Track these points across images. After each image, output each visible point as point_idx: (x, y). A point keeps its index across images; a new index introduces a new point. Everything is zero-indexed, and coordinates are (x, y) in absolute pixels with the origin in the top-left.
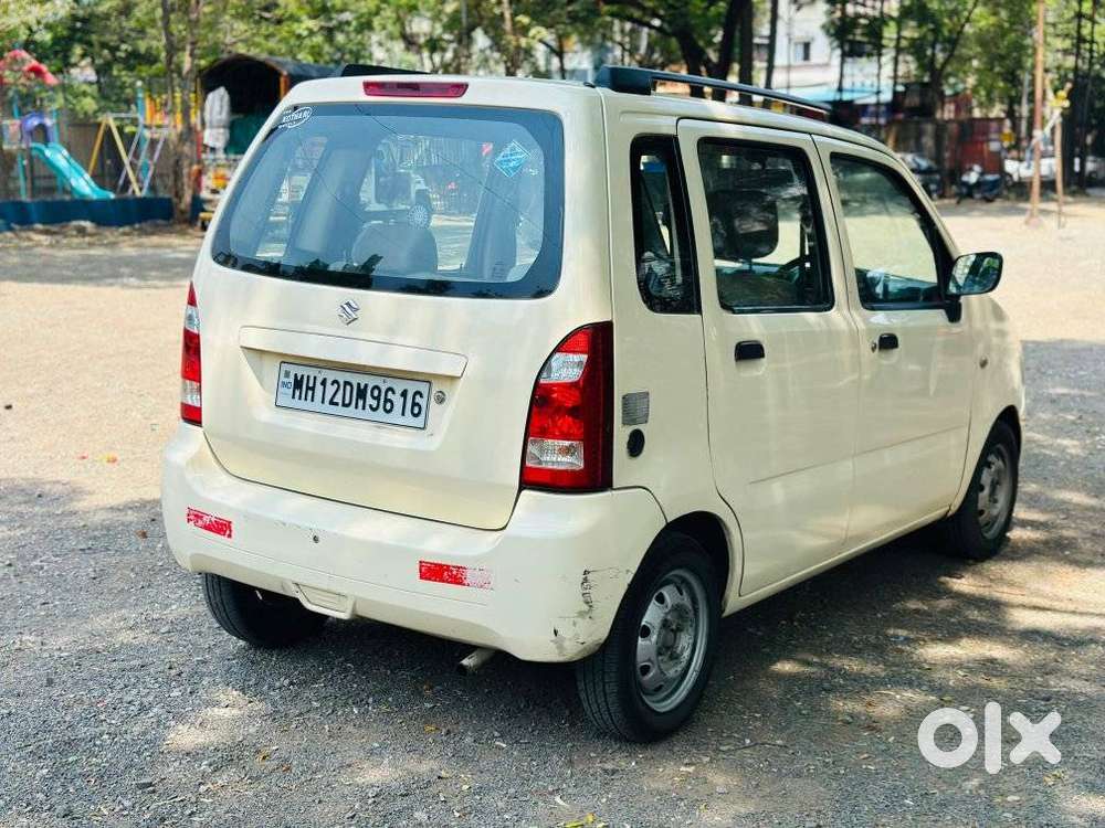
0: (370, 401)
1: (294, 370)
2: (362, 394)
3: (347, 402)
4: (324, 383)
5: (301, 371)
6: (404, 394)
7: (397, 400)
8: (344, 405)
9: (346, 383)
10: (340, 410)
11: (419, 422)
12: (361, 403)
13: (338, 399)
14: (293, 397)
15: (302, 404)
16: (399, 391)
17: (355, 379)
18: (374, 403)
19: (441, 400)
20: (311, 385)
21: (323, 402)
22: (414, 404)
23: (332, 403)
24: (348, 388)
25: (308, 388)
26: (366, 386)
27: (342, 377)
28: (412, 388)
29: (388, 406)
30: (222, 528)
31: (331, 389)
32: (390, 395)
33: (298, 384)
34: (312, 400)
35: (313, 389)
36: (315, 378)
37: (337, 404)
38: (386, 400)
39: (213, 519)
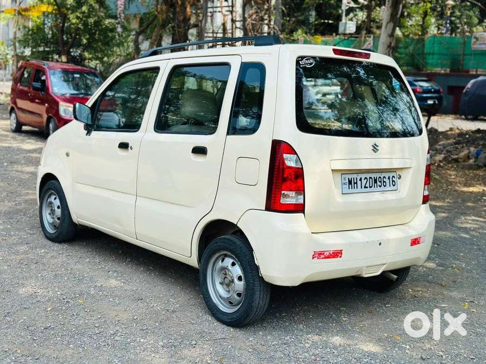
0: (378, 183)
1: (347, 177)
2: (376, 181)
3: (371, 186)
4: (361, 180)
5: (350, 176)
6: (389, 178)
7: (386, 180)
9: (370, 178)
10: (369, 189)
11: (394, 188)
12: (376, 185)
13: (368, 185)
14: (349, 188)
15: (353, 191)
16: (387, 177)
17: (373, 176)
18: (380, 184)
19: (400, 178)
20: (355, 181)
21: (361, 188)
22: (393, 181)
23: (365, 187)
24: (371, 180)
25: (354, 183)
26: (377, 177)
27: (368, 176)
28: (391, 175)
29: (384, 184)
30: (337, 254)
31: (364, 182)
32: (384, 180)
33: (350, 182)
34: (357, 188)
35: (356, 183)
36: (357, 178)
37: (367, 187)
38: (384, 182)
39: (331, 252)
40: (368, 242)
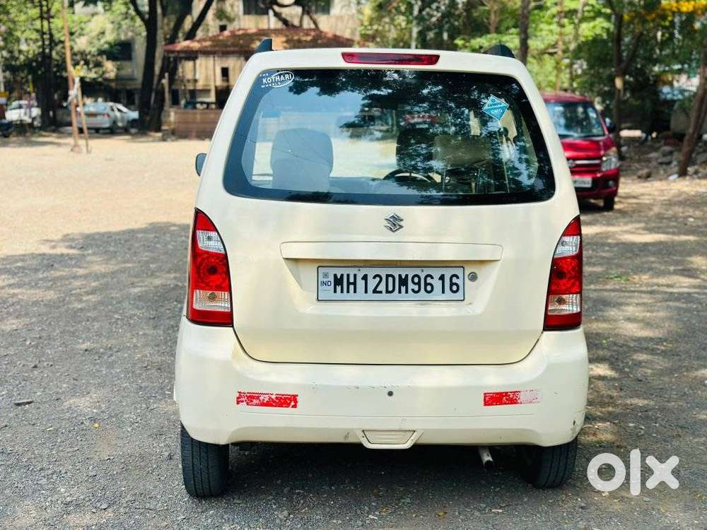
0: (411, 286)
1: (332, 272)
2: (403, 282)
3: (390, 289)
4: (365, 278)
5: (339, 272)
6: (442, 278)
7: (437, 284)
8: (387, 292)
9: (388, 276)
10: (384, 296)
11: (459, 296)
12: (403, 289)
13: (382, 287)
14: (335, 291)
15: (345, 296)
16: (437, 276)
17: (396, 272)
18: (416, 288)
19: (473, 278)
20: (352, 280)
21: (366, 292)
22: (452, 284)
23: (375, 291)
24: (390, 279)
25: (349, 284)
26: (407, 276)
27: (383, 272)
28: (448, 273)
29: (429, 288)
30: (287, 401)
31: (373, 282)
32: (429, 280)
33: (338, 281)
34: (355, 292)
35: (354, 284)
36: (355, 276)
37: (381, 292)
38: (426, 284)
39: (273, 397)
40: (358, 388)
